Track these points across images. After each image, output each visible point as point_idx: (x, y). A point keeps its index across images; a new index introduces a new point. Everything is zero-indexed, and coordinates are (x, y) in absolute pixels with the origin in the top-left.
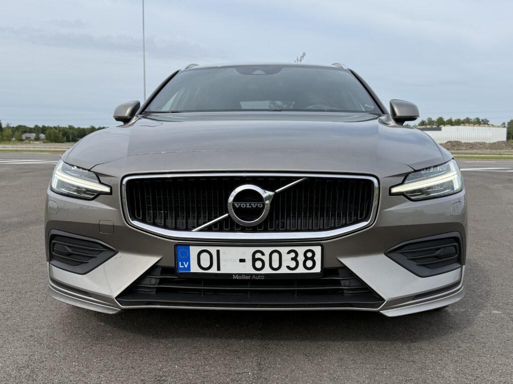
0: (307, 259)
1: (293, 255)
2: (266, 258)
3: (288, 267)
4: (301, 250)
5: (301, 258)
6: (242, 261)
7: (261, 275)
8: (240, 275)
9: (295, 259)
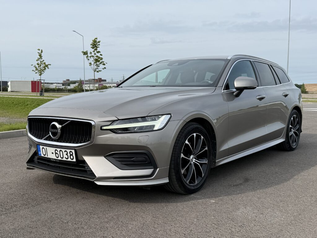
0: (71, 155)
1: (66, 153)
2: (59, 153)
3: (65, 158)
4: (68, 151)
5: (69, 155)
6: (53, 153)
7: (58, 160)
8: (52, 159)
9: (67, 154)
